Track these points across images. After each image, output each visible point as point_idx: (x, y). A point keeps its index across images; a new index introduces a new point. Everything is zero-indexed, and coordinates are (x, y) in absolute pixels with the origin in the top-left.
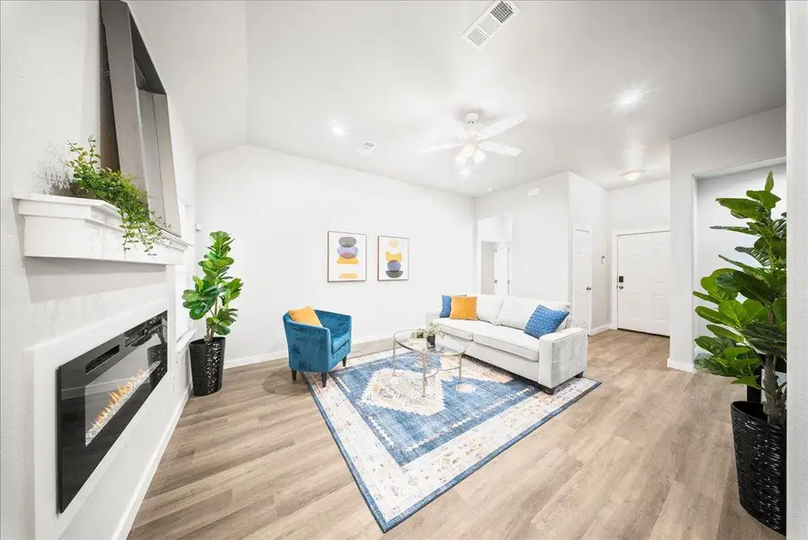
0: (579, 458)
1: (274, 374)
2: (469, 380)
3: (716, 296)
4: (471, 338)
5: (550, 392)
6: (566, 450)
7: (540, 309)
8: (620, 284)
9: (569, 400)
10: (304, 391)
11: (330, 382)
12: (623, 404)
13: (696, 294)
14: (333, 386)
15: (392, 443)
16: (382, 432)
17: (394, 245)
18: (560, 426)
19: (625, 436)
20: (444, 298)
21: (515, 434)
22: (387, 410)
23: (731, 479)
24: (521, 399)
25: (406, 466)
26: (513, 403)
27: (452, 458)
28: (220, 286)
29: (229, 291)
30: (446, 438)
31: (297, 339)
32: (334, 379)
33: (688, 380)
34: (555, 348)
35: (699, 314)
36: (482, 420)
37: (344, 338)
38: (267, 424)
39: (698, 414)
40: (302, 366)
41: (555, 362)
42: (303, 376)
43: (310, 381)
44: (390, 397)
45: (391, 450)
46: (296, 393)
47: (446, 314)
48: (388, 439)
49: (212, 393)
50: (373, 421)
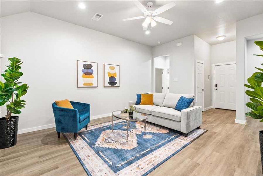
0: (198, 162)
1: (48, 135)
2: (149, 133)
3: (254, 86)
4: (150, 114)
5: (186, 135)
6: (193, 158)
7: (182, 98)
8: (216, 88)
9: (194, 138)
10: (64, 143)
11: (78, 138)
12: (216, 139)
13: (246, 85)
14: (80, 139)
15: (111, 163)
16: (106, 158)
17: (112, 68)
18: (190, 150)
19: (217, 151)
20: (137, 95)
21: (170, 154)
22: (109, 148)
23: (259, 165)
24: (173, 139)
25: (118, 173)
26: (169, 141)
27: (140, 167)
28: (15, 87)
29: (20, 90)
30: (138, 159)
31: (60, 116)
32: (81, 136)
33: (243, 127)
34: (188, 115)
35: (247, 94)
36: (155, 149)
37: (86, 115)
38: (43, 159)
39: (247, 141)
40: (63, 129)
41: (188, 121)
42: (64, 135)
43: (68, 138)
44: (110, 143)
45: (110, 166)
46: (60, 143)
47: (138, 103)
48: (109, 161)
49: (10, 146)
50: (101, 154)
